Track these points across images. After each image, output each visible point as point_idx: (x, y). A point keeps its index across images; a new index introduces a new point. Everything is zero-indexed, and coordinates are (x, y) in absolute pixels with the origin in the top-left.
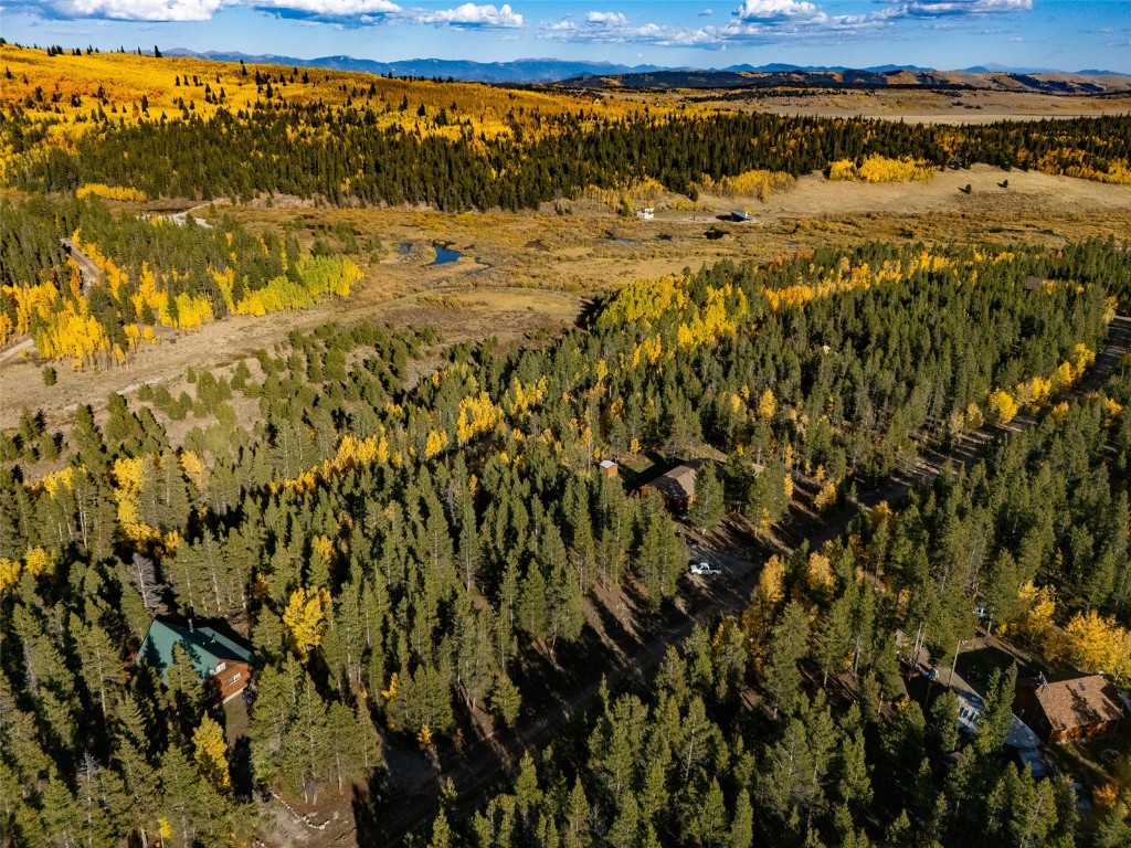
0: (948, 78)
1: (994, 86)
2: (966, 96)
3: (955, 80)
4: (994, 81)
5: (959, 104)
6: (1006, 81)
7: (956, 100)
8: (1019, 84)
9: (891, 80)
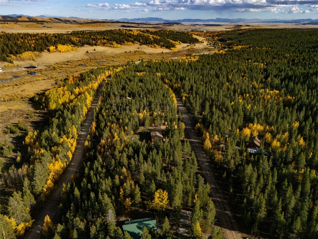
0: (37, 19)
1: (51, 21)
2: (46, 24)
3: (39, 19)
4: (50, 20)
5: (45, 26)
6: (53, 19)
7: (43, 25)
8: (57, 21)
9: (19, 19)
